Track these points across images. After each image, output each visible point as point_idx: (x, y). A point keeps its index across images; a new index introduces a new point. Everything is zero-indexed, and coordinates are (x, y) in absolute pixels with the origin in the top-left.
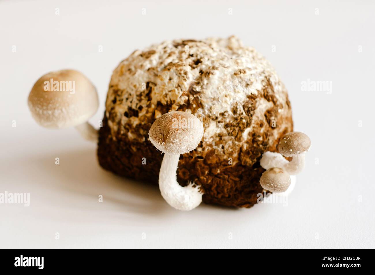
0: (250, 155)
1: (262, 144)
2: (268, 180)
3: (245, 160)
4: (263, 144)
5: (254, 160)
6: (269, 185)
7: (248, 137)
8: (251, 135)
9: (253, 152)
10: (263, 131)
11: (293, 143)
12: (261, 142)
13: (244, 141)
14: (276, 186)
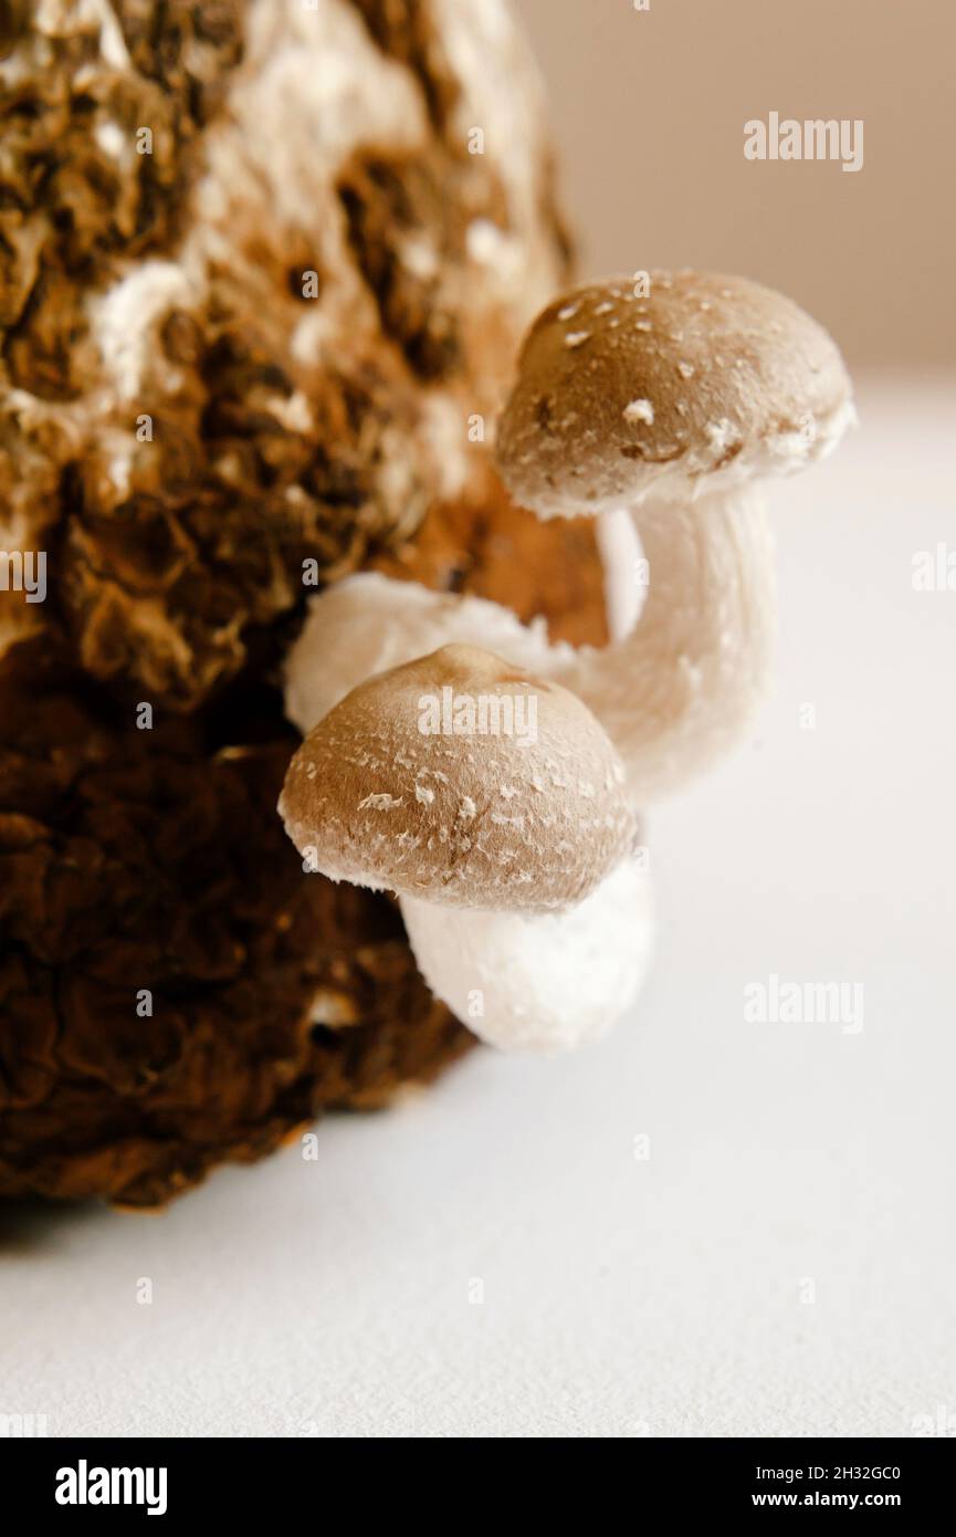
0: (174, 573)
1: (308, 484)
2: (373, 746)
3: (118, 620)
4: (323, 484)
5: (219, 637)
6: (386, 801)
7: (161, 365)
8: (188, 352)
9: (206, 547)
10: (323, 349)
11: (660, 335)
12: (301, 455)
13: (104, 404)
14: (471, 807)
